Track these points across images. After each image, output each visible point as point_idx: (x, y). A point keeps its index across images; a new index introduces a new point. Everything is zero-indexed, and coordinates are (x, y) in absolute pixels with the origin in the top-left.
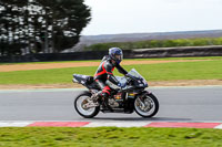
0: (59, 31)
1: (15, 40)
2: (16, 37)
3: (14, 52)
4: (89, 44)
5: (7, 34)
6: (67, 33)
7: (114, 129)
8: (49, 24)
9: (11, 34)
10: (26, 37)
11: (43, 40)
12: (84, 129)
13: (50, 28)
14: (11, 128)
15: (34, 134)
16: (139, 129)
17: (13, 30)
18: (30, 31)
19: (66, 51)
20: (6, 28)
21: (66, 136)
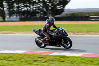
0: (54, 6)
2: (34, 9)
3: (33, 16)
5: (30, 7)
7: (64, 57)
9: (32, 7)
10: (39, 9)
12: (49, 56)
13: (50, 5)
14: (14, 54)
15: (24, 57)
16: (77, 57)
17: (33, 5)
18: (41, 6)
19: (58, 16)
20: (30, 4)
21: (39, 59)
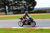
1: (20, 9)
2: (20, 8)
3: (19, 12)
4: (36, 10)
6: (31, 7)
7: (42, 29)
8: (27, 5)
9: (19, 8)
10: (22, 8)
11: (26, 9)
12: (35, 29)
13: (27, 6)
14: (19, 29)
15: (24, 30)
16: (48, 29)
17: (19, 7)
18: (23, 7)
20: (18, 6)
